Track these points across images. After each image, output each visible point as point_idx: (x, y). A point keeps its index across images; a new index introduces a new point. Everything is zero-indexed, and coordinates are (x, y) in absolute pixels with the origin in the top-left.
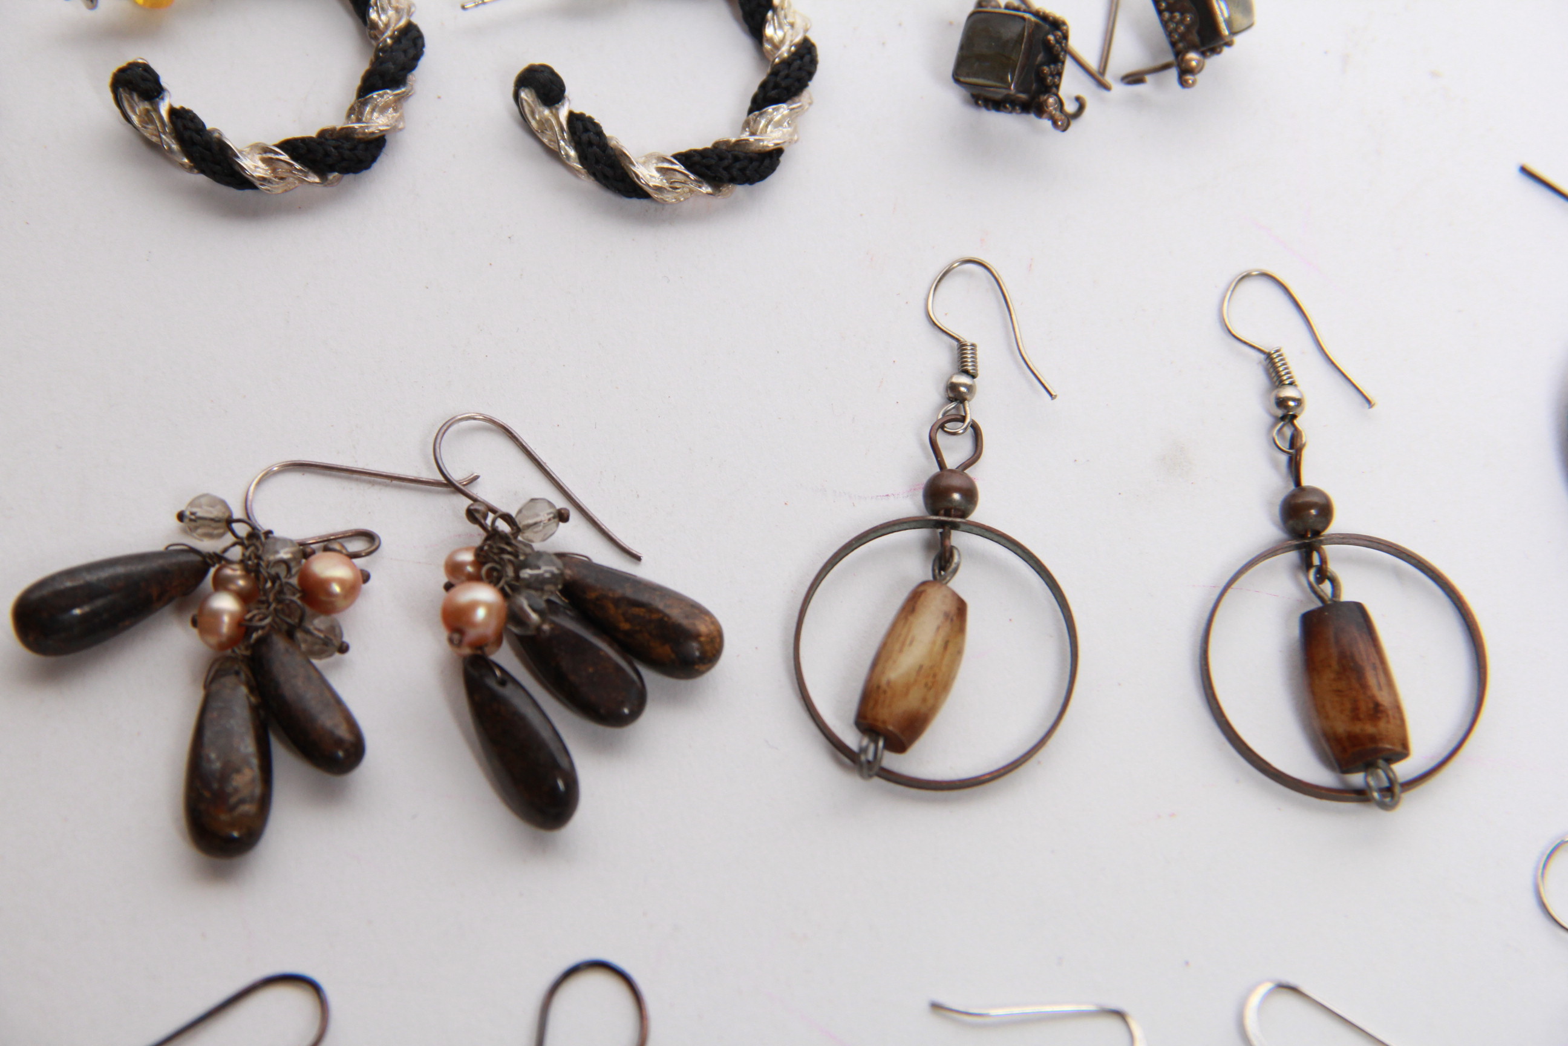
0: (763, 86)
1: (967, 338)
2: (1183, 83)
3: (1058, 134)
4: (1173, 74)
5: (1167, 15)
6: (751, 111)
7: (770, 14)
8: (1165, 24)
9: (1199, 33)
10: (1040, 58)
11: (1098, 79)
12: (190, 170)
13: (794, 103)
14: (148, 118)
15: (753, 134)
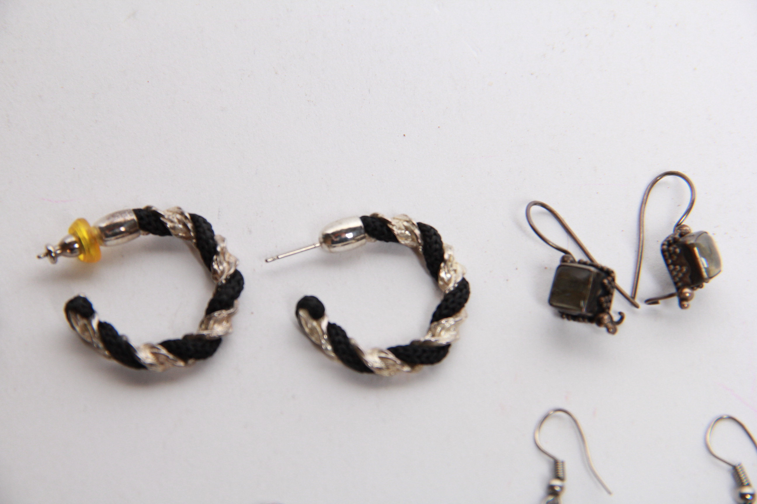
0: (439, 307)
1: (560, 457)
2: (682, 306)
3: (610, 336)
4: (675, 300)
5: (672, 267)
6: (432, 322)
7: (442, 265)
8: (671, 272)
9: (691, 277)
10: (600, 292)
11: (631, 300)
12: (109, 358)
13: (457, 317)
14: (85, 328)
15: (433, 336)
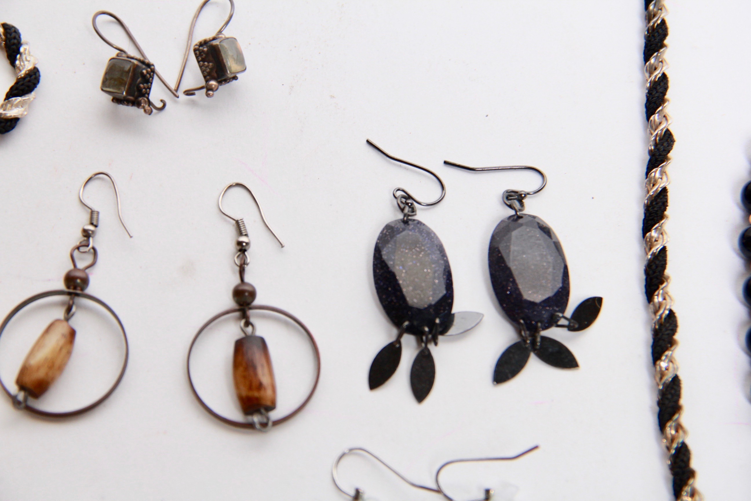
0: (12, 88)
1: (96, 208)
2: (208, 95)
3: (147, 115)
4: (204, 91)
5: (201, 63)
6: (5, 100)
7: (18, 56)
8: (201, 67)
9: (216, 72)
10: (139, 80)
11: (174, 93)
13: (25, 97)
15: (4, 110)
